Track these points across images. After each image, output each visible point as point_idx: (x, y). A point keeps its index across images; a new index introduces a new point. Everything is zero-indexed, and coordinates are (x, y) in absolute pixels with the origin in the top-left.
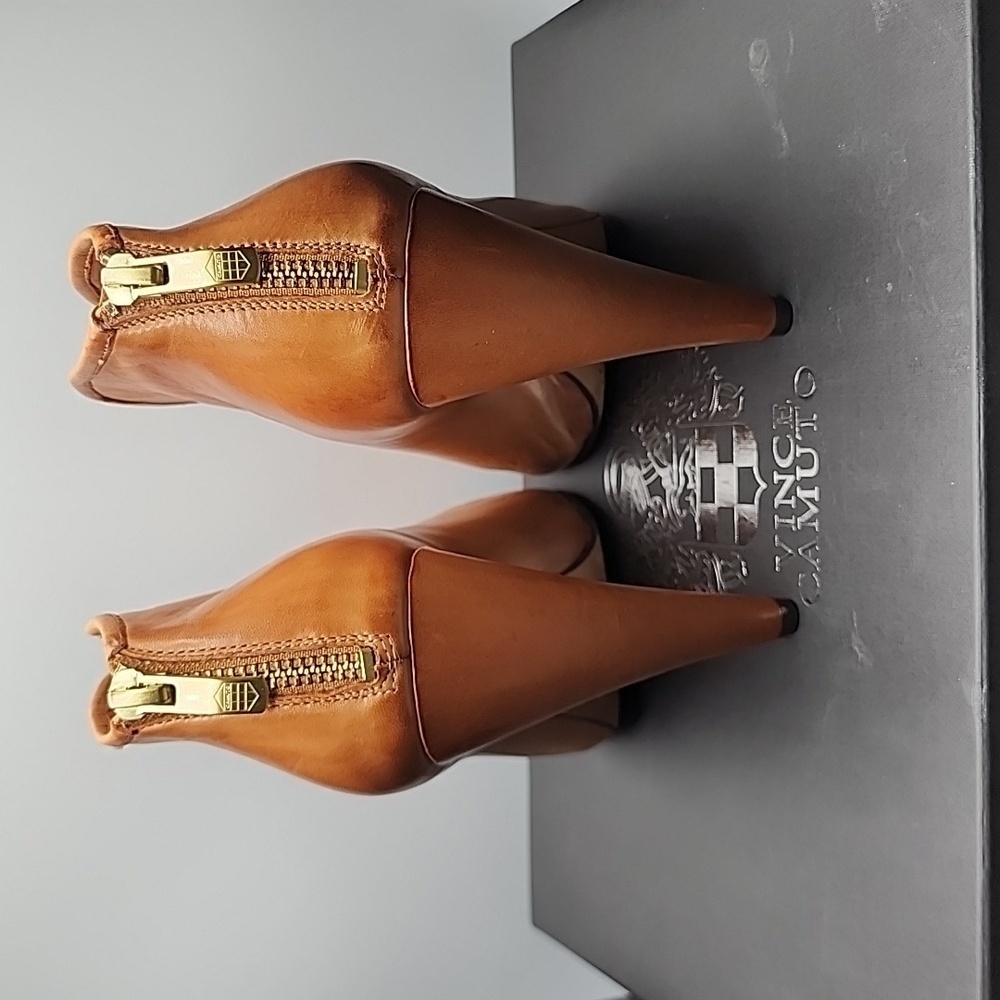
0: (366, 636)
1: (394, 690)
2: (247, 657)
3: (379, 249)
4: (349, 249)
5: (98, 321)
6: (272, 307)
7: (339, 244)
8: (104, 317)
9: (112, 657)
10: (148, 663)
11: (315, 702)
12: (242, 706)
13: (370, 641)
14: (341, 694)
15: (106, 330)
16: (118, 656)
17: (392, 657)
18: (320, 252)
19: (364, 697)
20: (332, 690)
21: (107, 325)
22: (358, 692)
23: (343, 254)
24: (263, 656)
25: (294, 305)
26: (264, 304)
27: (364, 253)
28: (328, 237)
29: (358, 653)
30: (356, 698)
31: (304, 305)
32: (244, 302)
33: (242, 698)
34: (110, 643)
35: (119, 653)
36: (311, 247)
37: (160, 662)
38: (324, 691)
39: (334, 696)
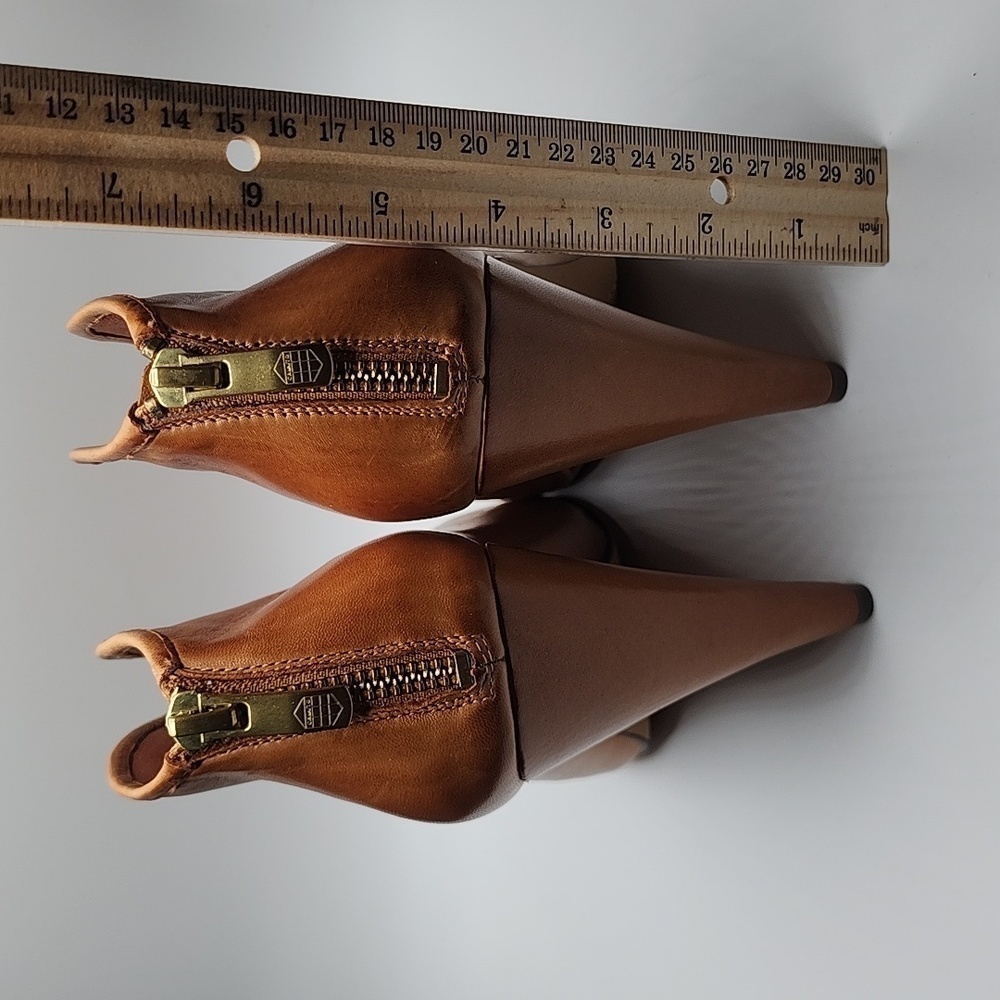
0: (457, 638)
1: (492, 696)
2: (324, 669)
3: (459, 347)
4: (427, 348)
5: (138, 421)
6: (341, 412)
7: (416, 341)
8: (145, 417)
9: (165, 679)
10: (210, 683)
11: (404, 714)
12: (326, 720)
13: (462, 642)
14: (433, 705)
15: (146, 432)
16: (173, 677)
17: (488, 659)
18: (395, 351)
19: (458, 706)
20: (423, 701)
21: (147, 427)
22: (453, 702)
23: (421, 354)
24: (343, 666)
25: (366, 410)
26: (331, 409)
27: (443, 352)
28: (404, 333)
29: (452, 658)
30: (450, 708)
31: (376, 410)
32: (309, 406)
33: (325, 712)
34: (161, 663)
35: (173, 673)
36: (385, 345)
37: (224, 681)
38: (414, 703)
39: (426, 708)
